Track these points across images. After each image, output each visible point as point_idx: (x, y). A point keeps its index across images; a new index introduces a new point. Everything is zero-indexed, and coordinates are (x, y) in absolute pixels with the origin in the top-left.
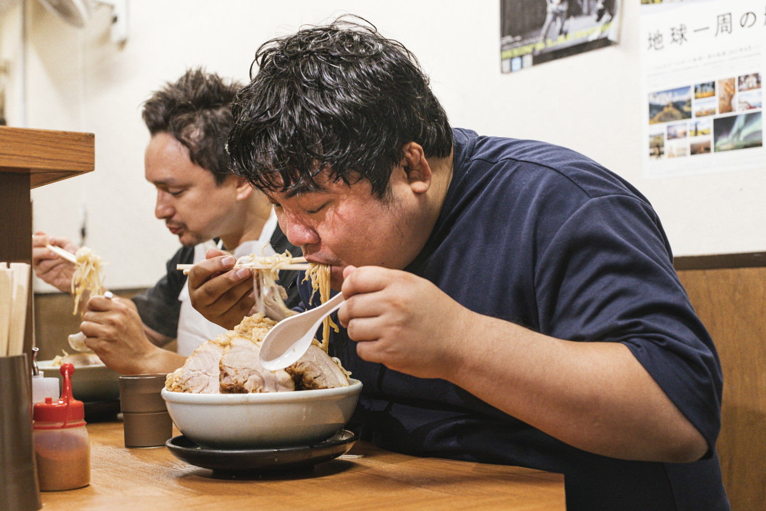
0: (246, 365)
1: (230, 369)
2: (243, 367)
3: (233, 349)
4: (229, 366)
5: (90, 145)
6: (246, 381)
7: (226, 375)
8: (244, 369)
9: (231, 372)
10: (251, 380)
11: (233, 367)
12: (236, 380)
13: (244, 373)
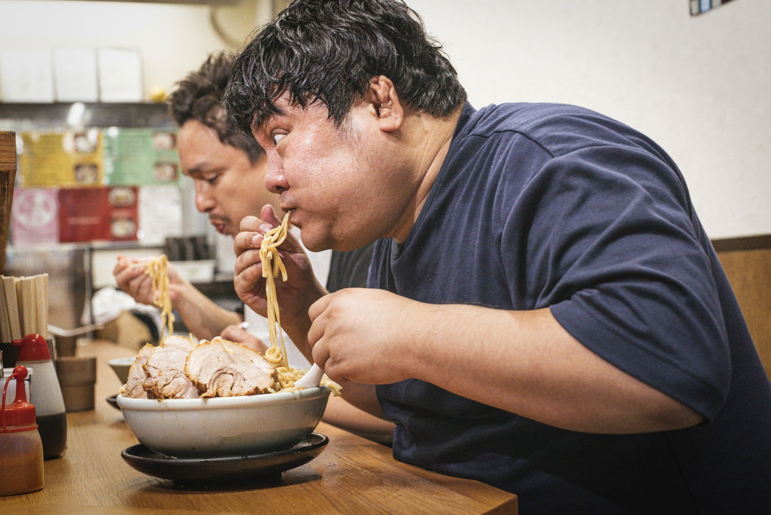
0: (174, 366)
1: (154, 370)
2: (171, 368)
3: (165, 348)
4: (154, 366)
5: (10, 144)
6: (169, 384)
7: (149, 375)
8: (172, 370)
9: (154, 372)
10: (174, 384)
11: (158, 367)
12: (156, 381)
13: (169, 374)
